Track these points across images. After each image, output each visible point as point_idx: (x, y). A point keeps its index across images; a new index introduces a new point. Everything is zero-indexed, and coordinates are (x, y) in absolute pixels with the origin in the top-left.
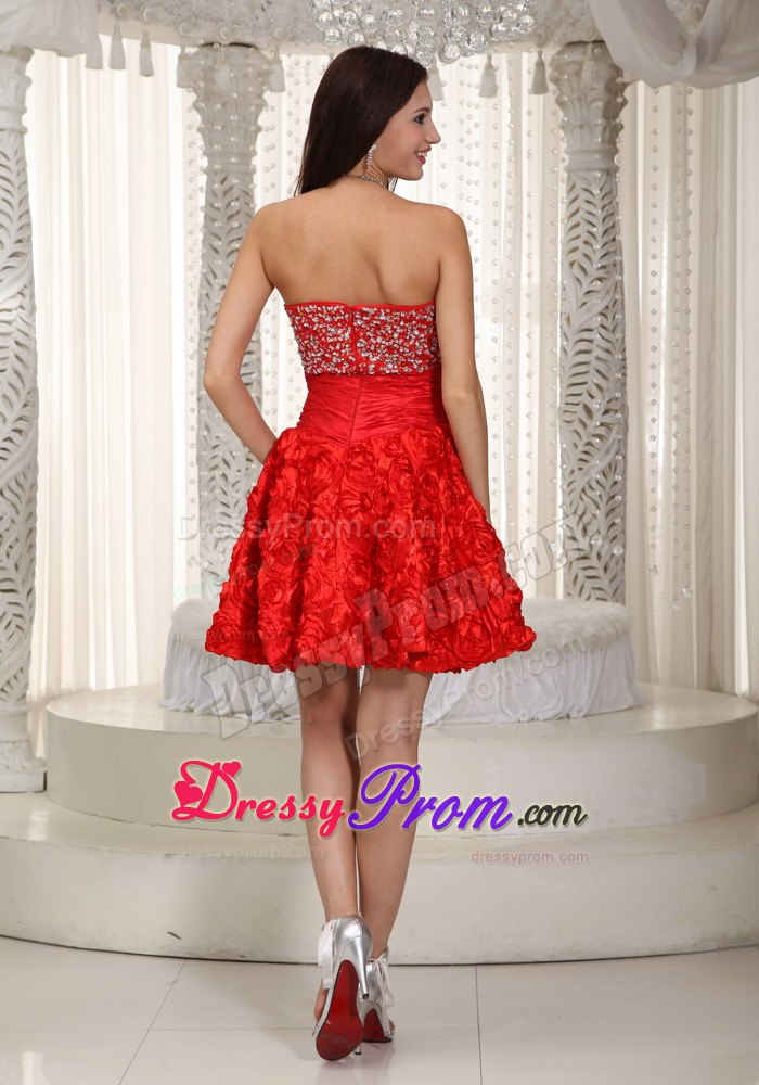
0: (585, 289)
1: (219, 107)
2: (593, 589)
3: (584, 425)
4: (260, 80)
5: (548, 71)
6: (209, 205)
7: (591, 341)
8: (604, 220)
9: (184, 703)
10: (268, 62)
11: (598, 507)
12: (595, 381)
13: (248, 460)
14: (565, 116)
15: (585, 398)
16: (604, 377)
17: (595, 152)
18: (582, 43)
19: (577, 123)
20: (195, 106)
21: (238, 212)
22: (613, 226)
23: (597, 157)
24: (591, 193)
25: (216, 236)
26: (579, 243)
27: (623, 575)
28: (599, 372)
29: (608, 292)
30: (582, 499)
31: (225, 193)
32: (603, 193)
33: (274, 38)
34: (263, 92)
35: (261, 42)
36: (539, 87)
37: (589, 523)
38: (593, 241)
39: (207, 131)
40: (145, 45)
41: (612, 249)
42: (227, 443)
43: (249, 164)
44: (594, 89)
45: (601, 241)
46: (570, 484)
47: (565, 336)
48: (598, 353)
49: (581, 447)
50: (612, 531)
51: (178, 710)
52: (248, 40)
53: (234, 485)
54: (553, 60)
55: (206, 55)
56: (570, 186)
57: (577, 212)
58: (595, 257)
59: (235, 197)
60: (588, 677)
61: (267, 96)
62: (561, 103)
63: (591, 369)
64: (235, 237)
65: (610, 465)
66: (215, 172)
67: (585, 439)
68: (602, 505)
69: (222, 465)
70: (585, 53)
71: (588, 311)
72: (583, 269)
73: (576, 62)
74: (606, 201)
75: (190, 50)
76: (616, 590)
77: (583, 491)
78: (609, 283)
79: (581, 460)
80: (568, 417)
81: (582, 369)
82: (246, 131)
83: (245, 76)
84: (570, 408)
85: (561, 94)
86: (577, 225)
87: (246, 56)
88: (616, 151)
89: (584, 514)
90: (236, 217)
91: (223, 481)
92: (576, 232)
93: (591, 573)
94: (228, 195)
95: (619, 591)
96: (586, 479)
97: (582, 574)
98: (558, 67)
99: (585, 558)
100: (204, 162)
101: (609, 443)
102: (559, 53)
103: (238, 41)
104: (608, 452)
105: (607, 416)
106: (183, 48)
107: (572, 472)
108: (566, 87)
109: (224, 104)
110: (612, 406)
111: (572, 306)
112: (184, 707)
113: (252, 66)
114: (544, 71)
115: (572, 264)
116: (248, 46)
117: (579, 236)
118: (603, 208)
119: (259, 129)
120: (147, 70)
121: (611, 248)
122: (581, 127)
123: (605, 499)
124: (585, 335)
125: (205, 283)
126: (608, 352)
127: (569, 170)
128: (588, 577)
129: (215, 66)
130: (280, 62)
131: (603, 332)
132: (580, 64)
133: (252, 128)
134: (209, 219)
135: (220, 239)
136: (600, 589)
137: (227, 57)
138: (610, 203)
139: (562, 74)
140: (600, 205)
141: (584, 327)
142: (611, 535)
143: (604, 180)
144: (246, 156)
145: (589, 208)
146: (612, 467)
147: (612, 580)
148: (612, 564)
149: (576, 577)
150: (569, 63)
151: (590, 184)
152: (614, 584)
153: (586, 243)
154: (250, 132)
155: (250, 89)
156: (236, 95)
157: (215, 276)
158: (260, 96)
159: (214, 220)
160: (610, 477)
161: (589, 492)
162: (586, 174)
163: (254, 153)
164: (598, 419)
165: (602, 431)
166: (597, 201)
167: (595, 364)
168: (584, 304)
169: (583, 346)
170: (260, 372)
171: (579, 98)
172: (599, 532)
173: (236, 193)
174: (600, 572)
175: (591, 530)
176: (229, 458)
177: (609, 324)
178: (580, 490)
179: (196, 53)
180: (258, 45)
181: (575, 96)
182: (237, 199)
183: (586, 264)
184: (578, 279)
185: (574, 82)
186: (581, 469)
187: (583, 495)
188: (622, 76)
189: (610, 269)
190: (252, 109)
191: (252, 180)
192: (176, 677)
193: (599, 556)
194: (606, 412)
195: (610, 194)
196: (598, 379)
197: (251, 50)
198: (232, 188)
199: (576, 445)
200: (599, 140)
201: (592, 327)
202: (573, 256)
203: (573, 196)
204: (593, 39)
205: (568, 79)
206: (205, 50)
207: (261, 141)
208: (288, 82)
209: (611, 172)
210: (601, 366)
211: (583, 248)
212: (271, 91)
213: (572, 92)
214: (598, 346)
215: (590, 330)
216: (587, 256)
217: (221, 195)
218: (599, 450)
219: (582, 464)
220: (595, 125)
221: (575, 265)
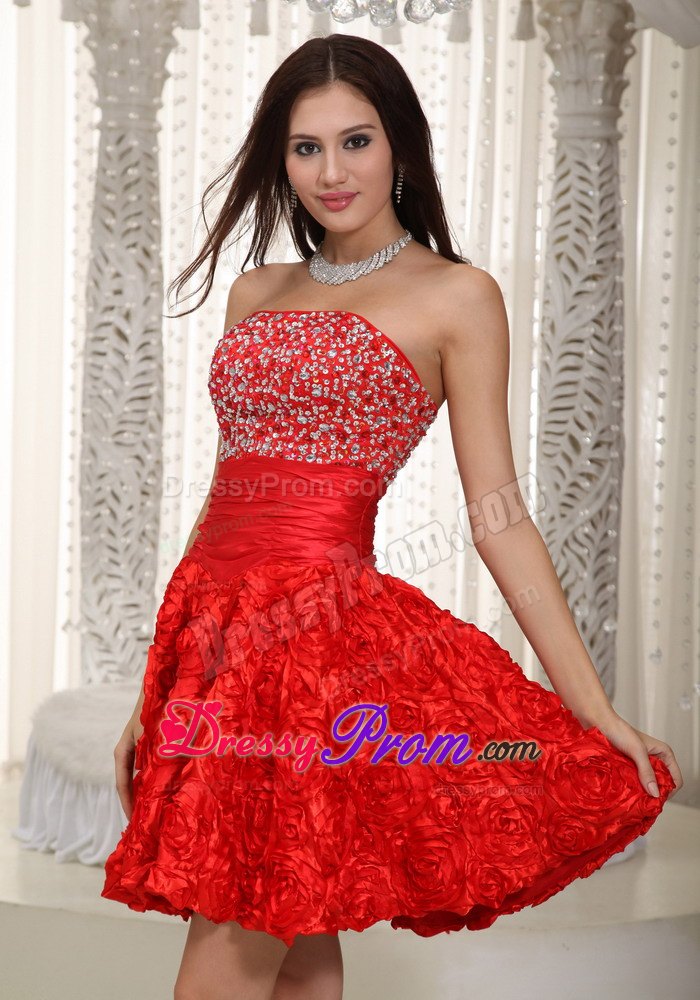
0: (576, 287)
1: (115, 47)
3: (569, 461)
4: (170, 12)
5: (537, 9)
6: (102, 170)
7: (580, 355)
8: (602, 201)
9: (43, 839)
11: (585, 565)
12: (586, 408)
13: (144, 493)
14: (556, 69)
15: (572, 428)
16: (596, 400)
17: (592, 115)
19: (572, 78)
20: (86, 43)
21: (137, 181)
22: (613, 210)
23: (597, 123)
24: (586, 167)
25: (108, 209)
26: (568, 230)
27: (614, 650)
28: (590, 395)
29: (604, 294)
30: (563, 554)
31: (122, 156)
32: (603, 166)
34: (172, 29)
36: (525, 32)
37: (572, 585)
38: (587, 229)
39: (100, 75)
41: (610, 239)
42: (117, 472)
43: (154, 120)
44: (594, 36)
45: (597, 229)
46: (549, 534)
47: (548, 347)
48: (589, 371)
49: (565, 489)
50: (602, 593)
51: (35, 850)
53: (124, 525)
56: (559, 158)
57: (567, 191)
58: (589, 250)
59: (133, 161)
61: (179, 33)
62: (552, 53)
63: (580, 390)
64: (132, 212)
65: (600, 513)
66: (111, 129)
67: (570, 479)
68: (589, 563)
69: (111, 501)
71: (578, 317)
72: (573, 265)
74: (605, 178)
76: (604, 670)
77: (566, 543)
78: (606, 282)
79: (564, 505)
80: (549, 450)
81: (569, 390)
82: (151, 78)
83: (151, 7)
84: (550, 438)
85: (553, 41)
86: (567, 208)
88: (619, 114)
89: (566, 573)
90: (133, 188)
91: (111, 519)
92: (564, 217)
94: (126, 158)
95: (608, 673)
96: (570, 529)
98: (549, 6)
100: (97, 115)
101: (600, 484)
104: (598, 495)
105: (598, 450)
107: (552, 519)
108: (558, 33)
109: (123, 43)
110: (605, 438)
111: (558, 307)
112: (43, 847)
114: (530, 11)
115: (559, 256)
117: (568, 223)
118: (602, 186)
119: (166, 75)
121: (609, 237)
122: (577, 83)
123: (593, 555)
124: (574, 348)
125: (95, 268)
126: (602, 368)
127: (559, 137)
131: (596, 344)
132: (579, 4)
133: (157, 75)
134: (102, 188)
135: (113, 214)
138: (610, 180)
139: (554, 14)
140: (597, 183)
141: (573, 337)
142: (600, 599)
143: (601, 153)
144: (149, 110)
145: (584, 186)
146: (604, 514)
147: (600, 656)
148: (600, 637)
151: (584, 155)
152: (602, 662)
153: (578, 230)
154: (155, 79)
155: (156, 25)
156: (136, 33)
157: (107, 260)
158: (169, 33)
159: (107, 190)
160: (601, 527)
161: (574, 546)
162: (580, 143)
163: (160, 106)
164: (587, 452)
165: (591, 468)
166: (593, 178)
167: (585, 385)
168: (573, 308)
169: (570, 361)
170: (161, 382)
171: (575, 47)
172: (584, 596)
173: (133, 158)
175: (574, 594)
176: (119, 491)
177: (604, 334)
178: (560, 542)
181: (570, 43)
182: (136, 165)
183: (576, 257)
184: (566, 277)
185: (570, 26)
186: (563, 516)
187: (566, 550)
188: (632, 20)
189: (607, 264)
190: (158, 50)
191: (155, 139)
192: (35, 800)
193: (584, 627)
194: (597, 445)
195: (610, 171)
196: (591, 406)
198: (130, 150)
199: (557, 486)
200: (600, 101)
201: (582, 337)
202: (561, 247)
203: (562, 170)
205: (562, 24)
207: (170, 90)
208: (205, 18)
209: (611, 141)
210: (594, 389)
211: (575, 238)
212: (183, 27)
213: (567, 38)
214: (590, 362)
215: (580, 341)
216: (579, 248)
217: (115, 158)
218: (587, 492)
219: (565, 510)
220: (594, 82)
221: (563, 258)
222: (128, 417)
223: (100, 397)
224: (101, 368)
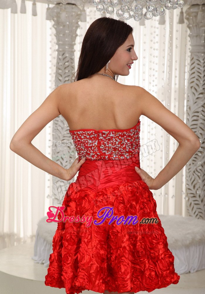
0: (197, 97)
1: (62, 27)
2: (197, 208)
4: (78, 17)
5: (185, 15)
6: (58, 63)
7: (198, 116)
8: (204, 71)
9: (40, 260)
10: (81, 11)
11: (200, 178)
12: (200, 132)
13: (70, 157)
14: (191, 32)
16: (203, 130)
17: (201, 46)
18: (197, 5)
19: (195, 35)
20: (53, 26)
21: (68, 66)
23: (202, 48)
24: (199, 61)
26: (194, 80)
28: (201, 128)
29: (204, 98)
30: (193, 175)
31: (64, 59)
33: (83, 2)
34: (78, 22)
35: (78, 3)
36: (181, 21)
37: (196, 184)
38: (200, 79)
39: (57, 35)
40: (34, 4)
42: (63, 151)
43: (73, 48)
44: (201, 22)
45: (203, 79)
46: (189, 169)
47: (188, 114)
48: (201, 121)
51: (38, 263)
52: (73, 2)
54: (186, 11)
55: (58, 8)
56: (192, 58)
57: (194, 68)
58: (201, 85)
59: (67, 60)
60: (198, 256)
61: (80, 23)
62: (189, 27)
63: (198, 127)
64: (67, 75)
66: (61, 51)
68: (201, 178)
69: (61, 160)
70: (199, 9)
71: (197, 105)
72: (196, 90)
73: (195, 12)
75: (51, 6)
77: (194, 172)
79: (193, 160)
81: (195, 126)
82: (72, 36)
83: (72, 16)
85: (189, 24)
86: (194, 73)
87: (72, 8)
89: (194, 180)
90: (67, 69)
92: (193, 76)
93: (196, 202)
94: (65, 60)
96: (195, 167)
97: (193, 203)
98: (188, 14)
99: (194, 197)
100: (57, 47)
102: (189, 8)
103: (69, 3)
104: (204, 157)
105: (203, 144)
106: (49, 5)
107: (190, 164)
108: (191, 21)
109: (64, 26)
111: (191, 103)
112: (41, 262)
113: (75, 12)
114: (183, 15)
115: (192, 87)
116: (73, 4)
117: (194, 77)
119: (77, 35)
120: (35, 14)
122: (197, 36)
123: (202, 175)
124: (196, 114)
126: (204, 120)
127: (191, 52)
128: (196, 204)
129: (61, 12)
130: (84, 11)
131: (203, 113)
132: (197, 13)
133: (74, 35)
134: (58, 68)
135: (61, 76)
136: (200, 208)
137: (65, 9)
139: (190, 16)
140: (203, 65)
141: (196, 111)
143: (204, 57)
144: (72, 45)
145: (199, 67)
148: (204, 199)
149: (191, 204)
150: (193, 12)
151: (199, 57)
152: (204, 207)
153: (197, 80)
155: (74, 21)
156: (68, 23)
158: (77, 23)
159: (59, 69)
161: (197, 173)
162: (198, 54)
163: (75, 44)
165: (201, 150)
166: (201, 64)
167: (199, 125)
168: (196, 102)
169: (195, 118)
171: (196, 26)
172: (200, 187)
173: (67, 59)
174: (200, 202)
175: (197, 187)
176: (63, 157)
178: (192, 171)
179: (54, 7)
180: (76, 4)
181: (194, 25)
183: (197, 87)
184: (194, 93)
185: (194, 20)
186: (193, 164)
187: (194, 174)
190: (74, 28)
191: (74, 54)
192: (38, 248)
193: (200, 196)
196: (201, 131)
197: (74, 6)
198: (66, 57)
200: (204, 42)
202: (192, 85)
203: (192, 62)
204: (202, 3)
205: (192, 19)
206: (57, 6)
208: (88, 19)
210: (202, 126)
211: (196, 82)
212: (81, 21)
213: (194, 23)
214: (201, 118)
215: (198, 112)
216: (197, 85)
217: (62, 60)
218: (200, 157)
219: (194, 162)
220: (202, 36)
221: (193, 88)
222: (65, 135)
223: (58, 129)
224: (58, 121)
